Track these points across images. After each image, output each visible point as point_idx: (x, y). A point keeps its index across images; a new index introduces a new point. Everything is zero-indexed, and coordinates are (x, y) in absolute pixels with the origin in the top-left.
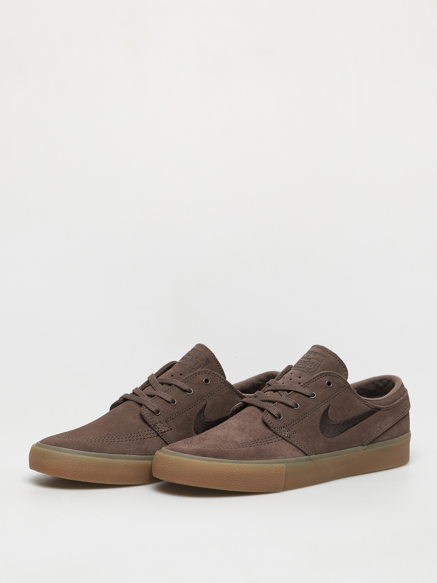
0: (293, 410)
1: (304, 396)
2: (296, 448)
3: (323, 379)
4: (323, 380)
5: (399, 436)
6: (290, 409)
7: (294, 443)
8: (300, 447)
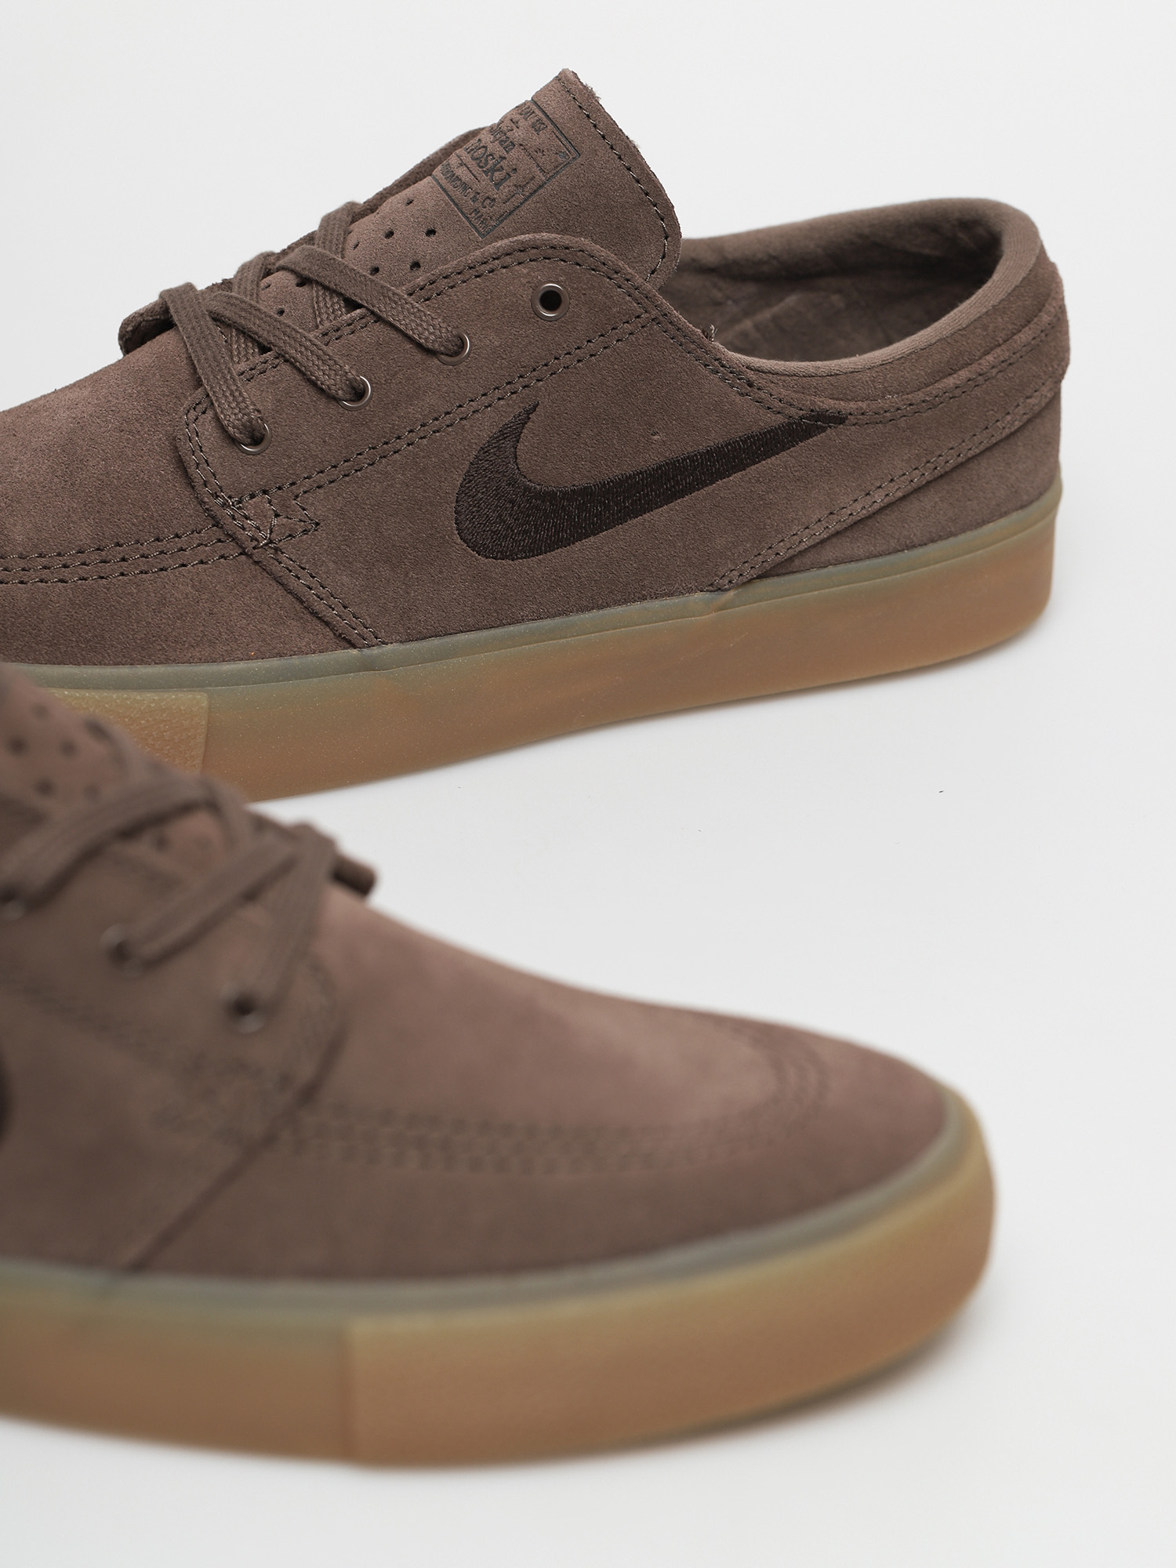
0: (333, 410)
1: (409, 346)
2: (298, 606)
3: (525, 271)
4: (525, 276)
5: (953, 534)
6: (322, 404)
7: (293, 583)
8: (319, 606)
